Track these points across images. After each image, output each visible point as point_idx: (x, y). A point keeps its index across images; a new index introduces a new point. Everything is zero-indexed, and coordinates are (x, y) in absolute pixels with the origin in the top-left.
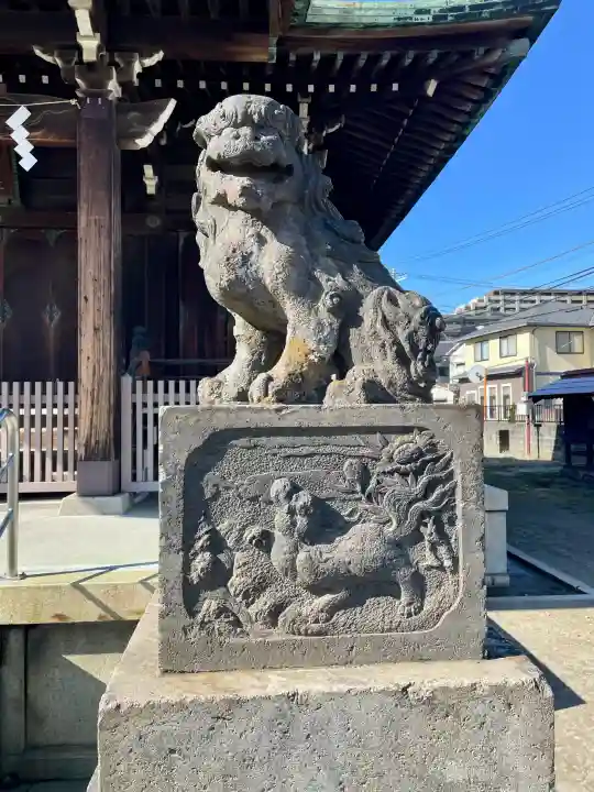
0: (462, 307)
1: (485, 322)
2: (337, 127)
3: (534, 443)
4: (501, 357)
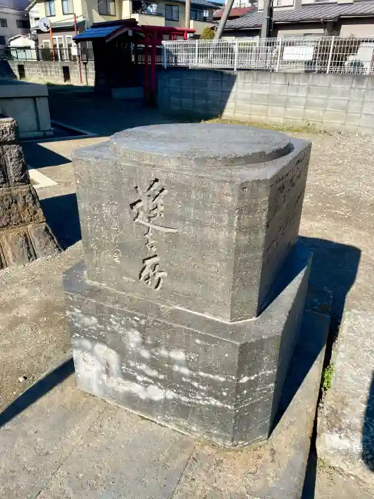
3: (84, 76)
4: (64, 14)
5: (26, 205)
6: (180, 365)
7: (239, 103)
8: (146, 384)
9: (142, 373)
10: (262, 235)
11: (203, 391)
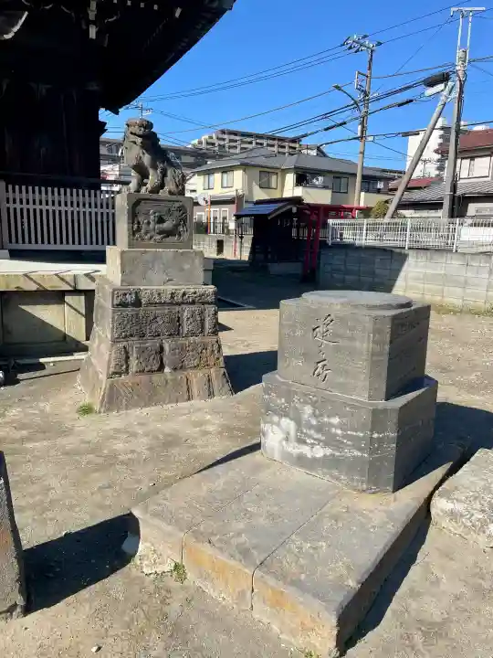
0: (196, 142)
1: (213, 157)
2: (115, 18)
3: (238, 249)
4: (222, 187)
5: (213, 351)
6: (336, 427)
7: (411, 283)
8: (313, 445)
9: (310, 437)
10: (387, 347)
11: (349, 445)
